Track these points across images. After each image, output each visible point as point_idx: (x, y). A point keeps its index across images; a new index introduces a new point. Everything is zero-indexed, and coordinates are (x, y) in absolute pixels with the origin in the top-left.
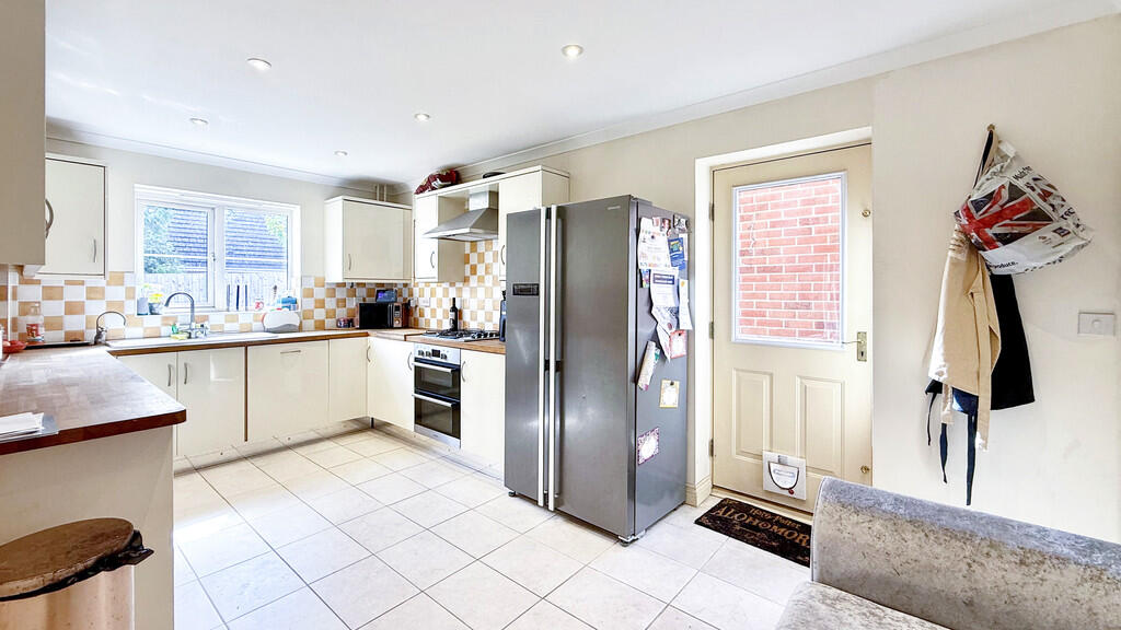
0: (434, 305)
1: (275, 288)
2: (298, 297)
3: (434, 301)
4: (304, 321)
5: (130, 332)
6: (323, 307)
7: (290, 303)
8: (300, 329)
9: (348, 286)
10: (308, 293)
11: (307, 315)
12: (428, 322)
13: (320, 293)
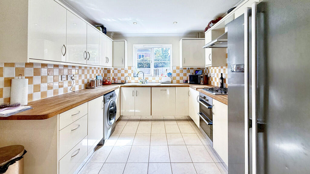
0: (216, 76)
1: (167, 70)
2: (171, 72)
3: (216, 74)
4: (173, 80)
5: (132, 81)
6: (179, 76)
7: (170, 74)
8: (172, 83)
9: (187, 69)
10: (174, 71)
11: (174, 78)
12: (214, 83)
13: (178, 71)
